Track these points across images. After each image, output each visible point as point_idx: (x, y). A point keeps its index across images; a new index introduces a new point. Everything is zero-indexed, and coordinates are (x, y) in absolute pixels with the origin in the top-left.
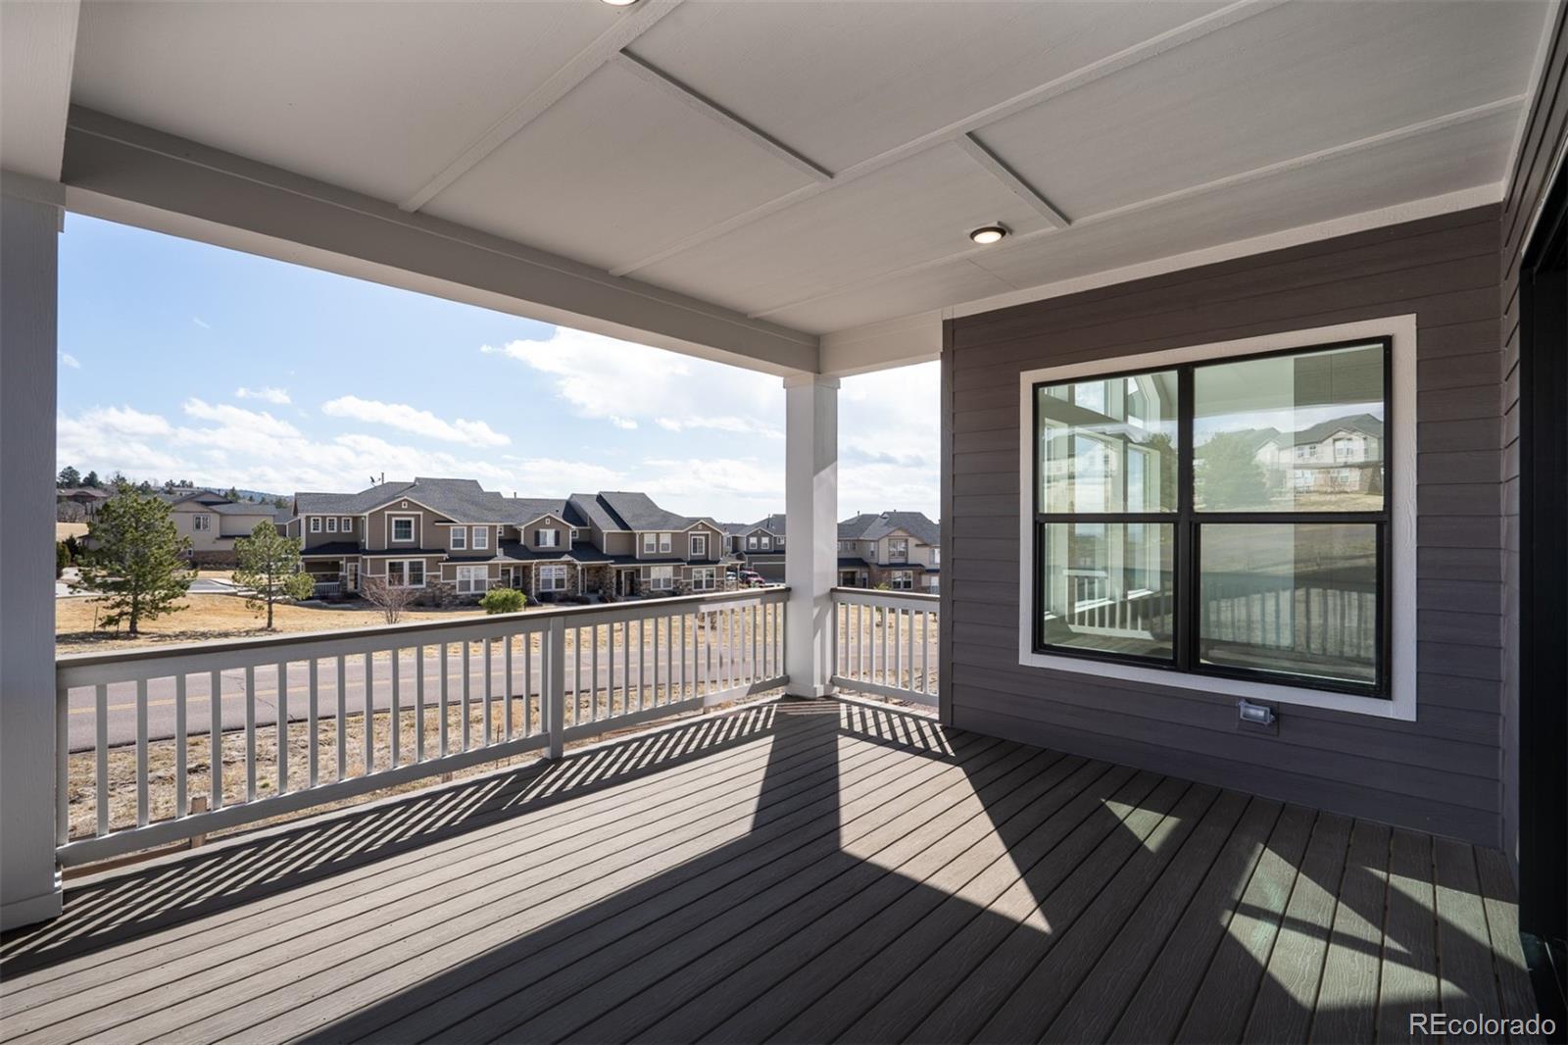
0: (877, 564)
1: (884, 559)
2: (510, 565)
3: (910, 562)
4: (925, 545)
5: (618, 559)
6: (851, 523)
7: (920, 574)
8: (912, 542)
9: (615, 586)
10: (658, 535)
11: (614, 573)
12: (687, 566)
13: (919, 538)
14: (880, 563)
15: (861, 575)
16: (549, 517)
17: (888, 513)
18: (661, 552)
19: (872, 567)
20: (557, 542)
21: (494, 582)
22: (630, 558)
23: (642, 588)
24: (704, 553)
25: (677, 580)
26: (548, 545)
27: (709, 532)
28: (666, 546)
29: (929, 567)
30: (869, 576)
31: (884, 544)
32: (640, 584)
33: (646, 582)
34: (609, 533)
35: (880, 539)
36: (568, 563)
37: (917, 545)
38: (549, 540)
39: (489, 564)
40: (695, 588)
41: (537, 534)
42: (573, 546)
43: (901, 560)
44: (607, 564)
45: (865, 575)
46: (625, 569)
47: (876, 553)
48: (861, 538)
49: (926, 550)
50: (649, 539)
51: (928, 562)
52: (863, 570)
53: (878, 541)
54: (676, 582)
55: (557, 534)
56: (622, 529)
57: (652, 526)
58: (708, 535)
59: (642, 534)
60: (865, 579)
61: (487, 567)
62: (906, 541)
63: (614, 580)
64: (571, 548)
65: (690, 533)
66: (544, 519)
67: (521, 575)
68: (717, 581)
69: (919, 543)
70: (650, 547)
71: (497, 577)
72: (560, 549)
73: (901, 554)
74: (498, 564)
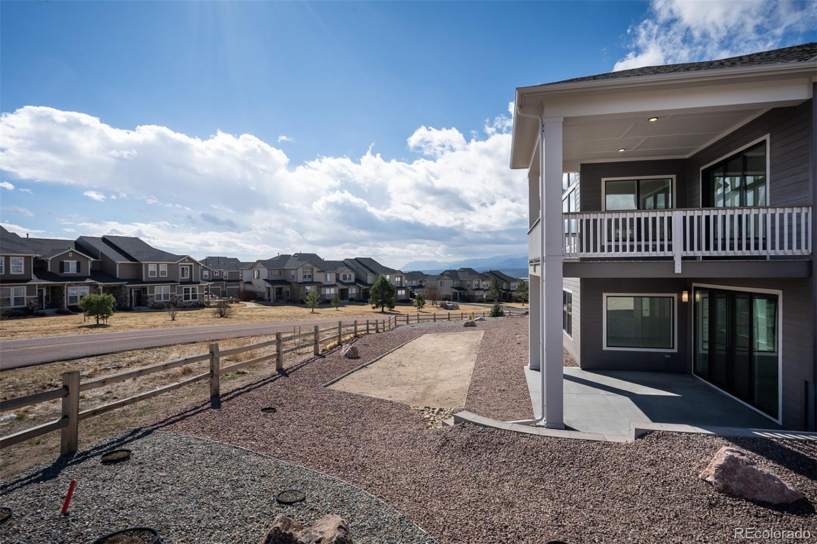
0: (296, 282)
1: (300, 279)
2: (44, 286)
3: (315, 281)
4: (322, 271)
5: (130, 281)
6: (276, 259)
7: (321, 287)
8: (315, 269)
9: (129, 299)
10: (158, 265)
11: (128, 290)
12: (180, 286)
13: (319, 268)
14: (299, 281)
15: (286, 289)
16: (72, 251)
17: (298, 254)
18: (160, 276)
19: (293, 284)
20: (78, 270)
21: (32, 299)
22: (140, 281)
23: (148, 300)
24: (189, 277)
25: (173, 295)
26: (71, 272)
27: (193, 264)
28: (163, 273)
29: (325, 283)
30: (291, 290)
31: (300, 271)
32: (147, 298)
33: (151, 296)
34: (121, 264)
35: (298, 268)
36: (90, 285)
37: (318, 272)
38: (72, 267)
39: (28, 286)
40: (185, 299)
41: (62, 264)
42: (91, 273)
43: (309, 280)
44: (122, 284)
45: (289, 289)
46: (135, 288)
47: (296, 276)
48: (285, 268)
49: (323, 274)
50: (152, 268)
51: (324, 280)
52: (287, 286)
53: (297, 269)
54: (172, 296)
55: (78, 264)
56: (130, 261)
57: (153, 259)
58: (191, 265)
59: (147, 264)
60: (288, 292)
61: (25, 287)
62: (312, 269)
63: (128, 296)
64: (89, 274)
65: (180, 264)
66: (68, 252)
67: (50, 294)
68: (199, 295)
69: (319, 270)
70: (153, 273)
71: (35, 295)
72: (80, 275)
73: (310, 276)
74: (35, 285)
